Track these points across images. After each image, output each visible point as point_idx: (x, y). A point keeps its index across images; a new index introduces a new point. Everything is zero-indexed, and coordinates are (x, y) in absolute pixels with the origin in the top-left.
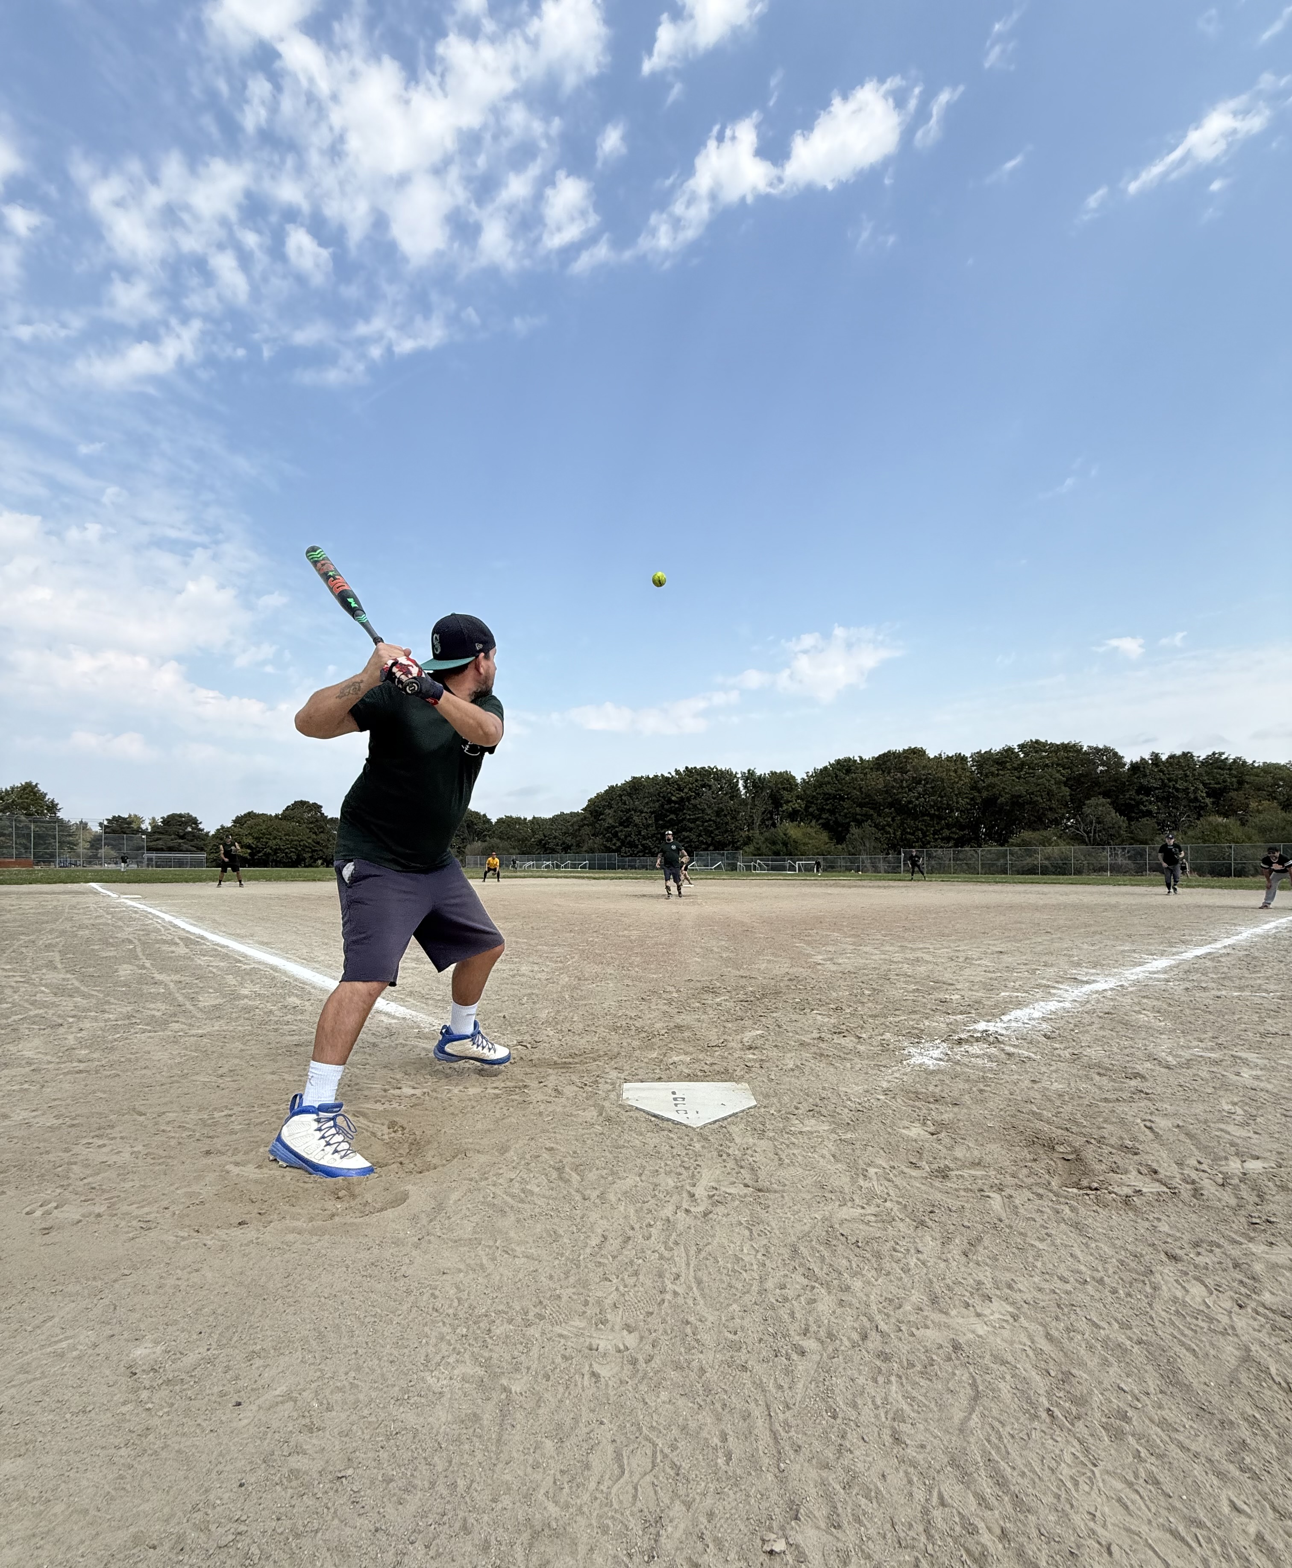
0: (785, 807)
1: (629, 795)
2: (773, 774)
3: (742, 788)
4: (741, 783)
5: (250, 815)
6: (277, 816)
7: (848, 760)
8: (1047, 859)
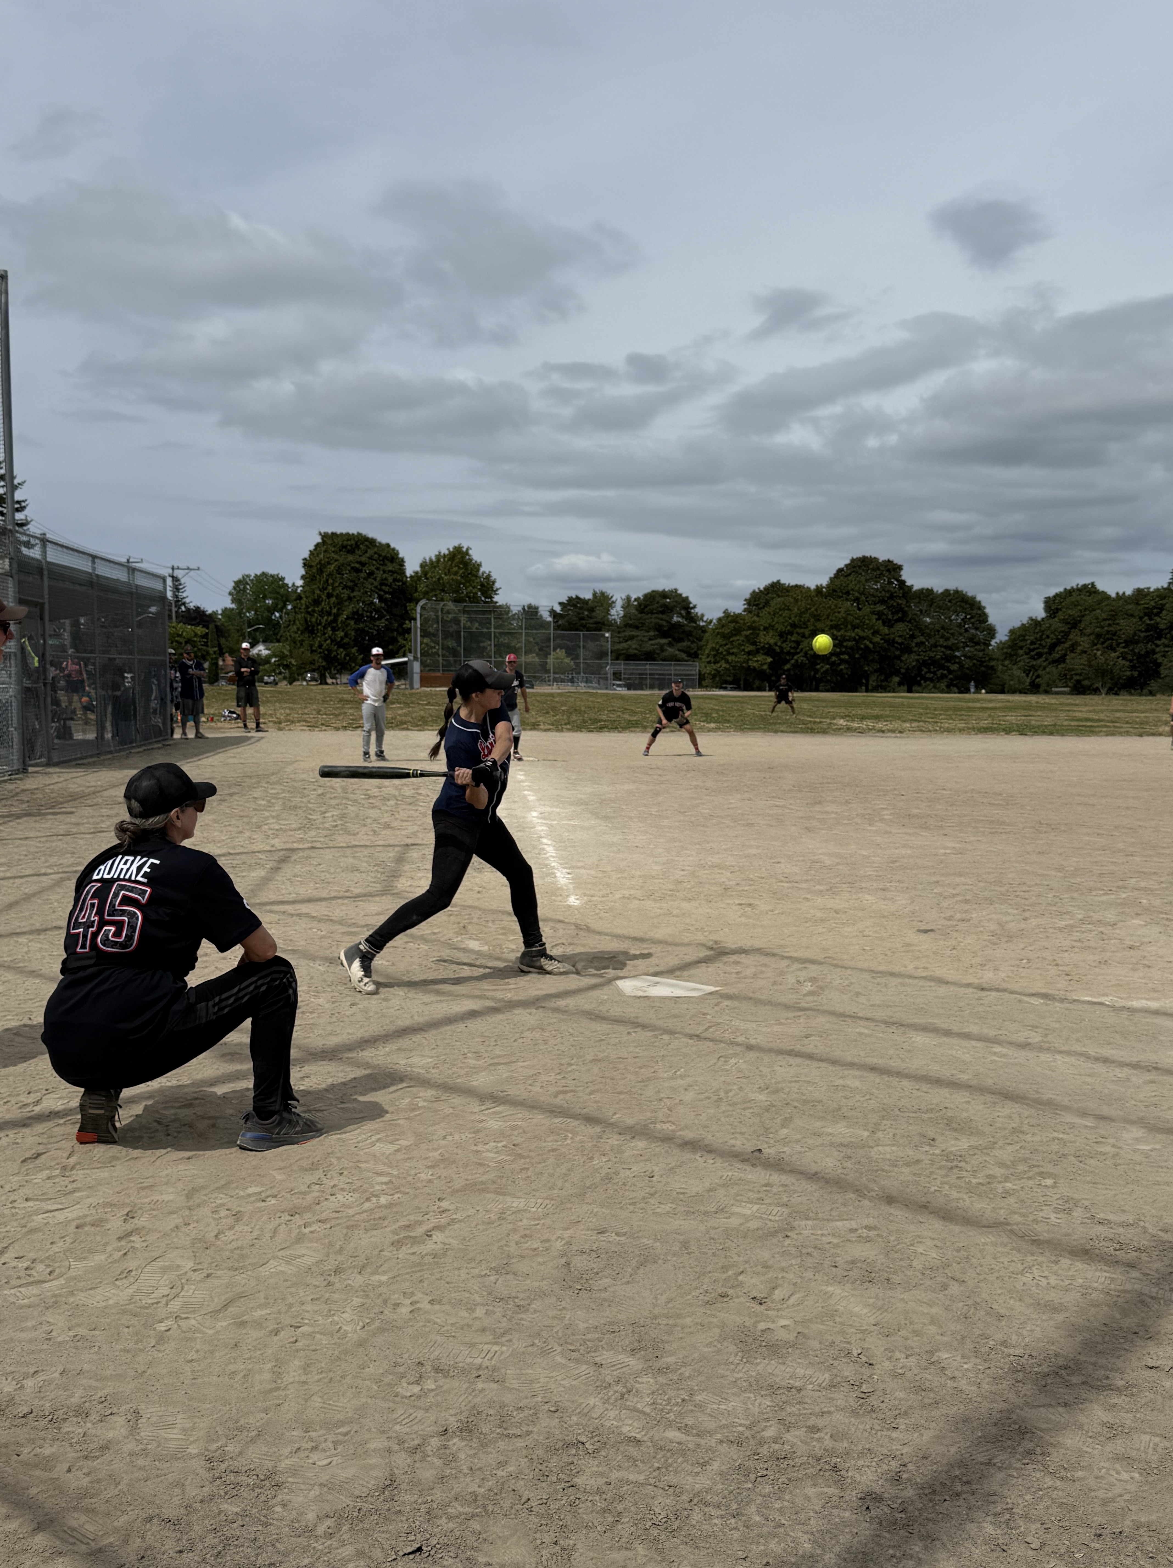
5: (776, 588)
6: (819, 589)
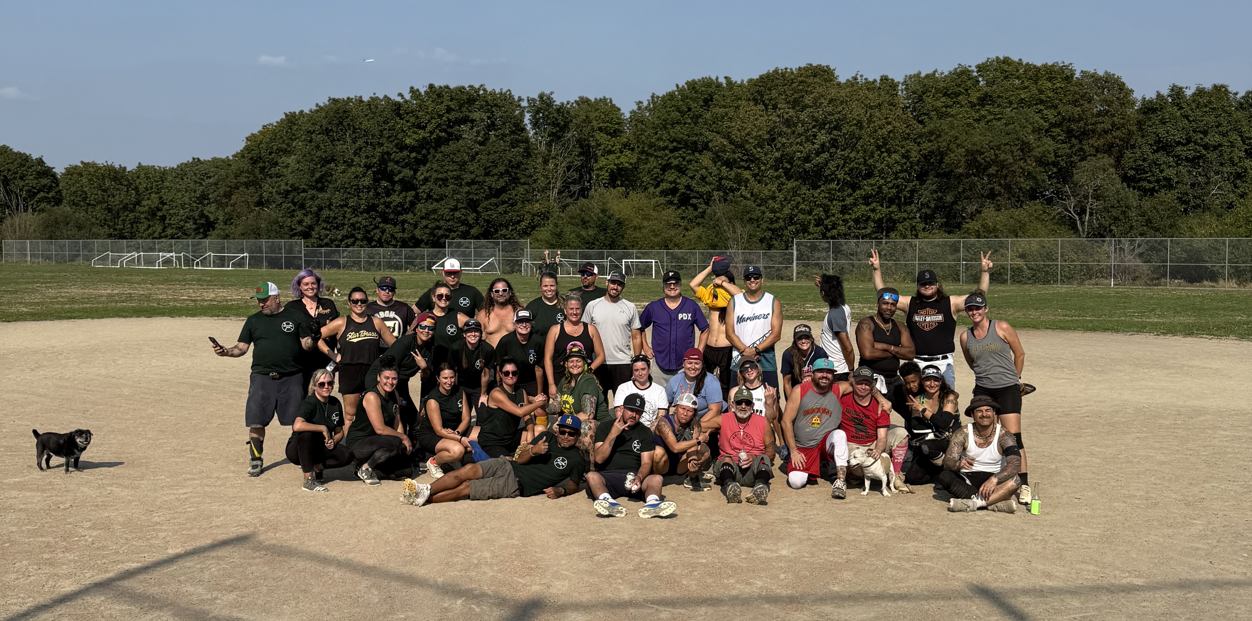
0: (602, 162)
1: (327, 132)
2: (583, 101)
3: (529, 127)
4: (527, 118)
7: (708, 83)
8: (1022, 256)
